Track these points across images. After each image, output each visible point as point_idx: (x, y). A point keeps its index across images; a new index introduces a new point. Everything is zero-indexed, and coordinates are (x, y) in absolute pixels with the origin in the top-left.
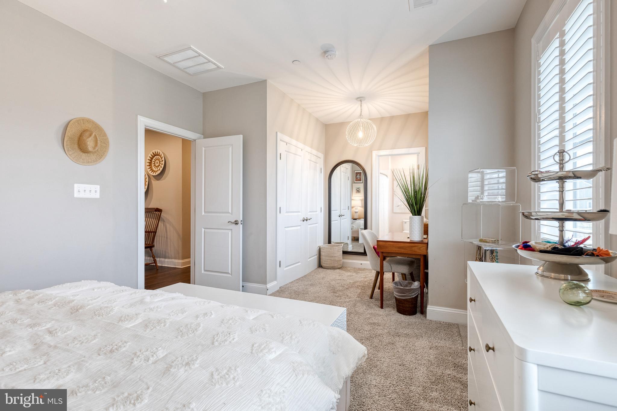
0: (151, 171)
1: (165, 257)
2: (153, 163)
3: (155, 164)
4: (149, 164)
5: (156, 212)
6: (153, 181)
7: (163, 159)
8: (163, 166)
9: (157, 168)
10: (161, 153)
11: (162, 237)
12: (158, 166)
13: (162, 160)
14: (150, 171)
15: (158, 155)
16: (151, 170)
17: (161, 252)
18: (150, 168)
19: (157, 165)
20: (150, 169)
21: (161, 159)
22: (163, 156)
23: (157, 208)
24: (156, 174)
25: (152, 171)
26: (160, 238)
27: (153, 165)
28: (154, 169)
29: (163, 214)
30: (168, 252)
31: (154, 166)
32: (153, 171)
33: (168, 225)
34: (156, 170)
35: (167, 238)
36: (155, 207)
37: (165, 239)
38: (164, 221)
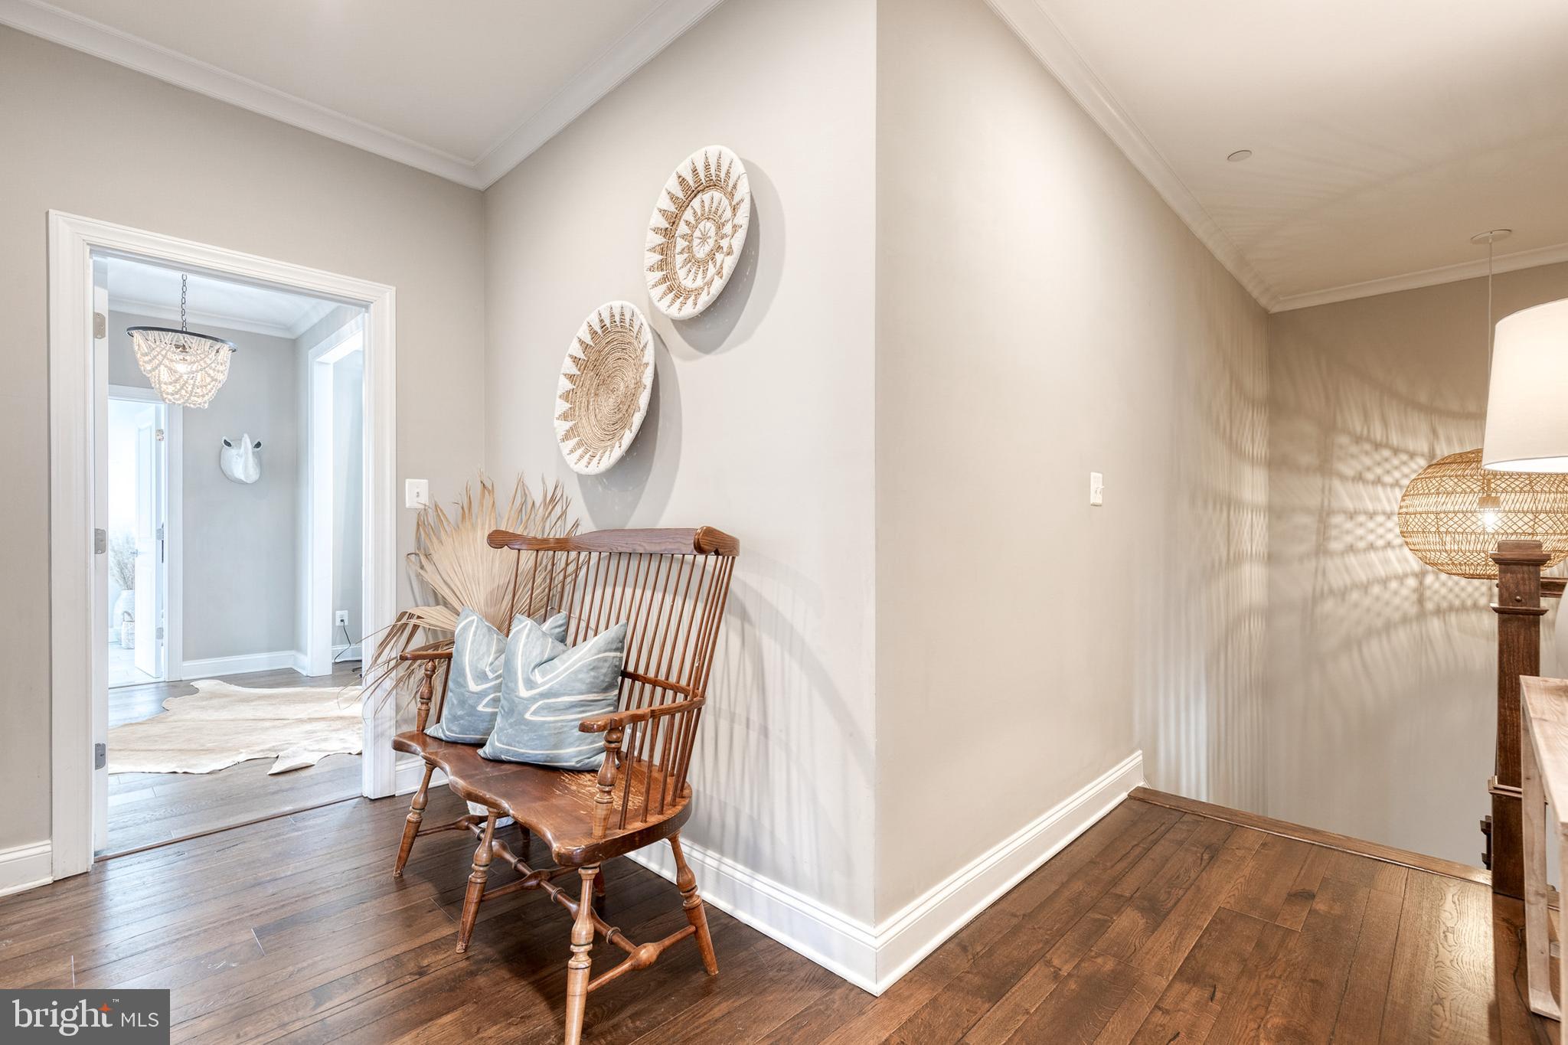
0: (671, 295)
1: (754, 861)
2: (681, 244)
3: (689, 248)
4: (658, 257)
5: (701, 558)
6: (677, 362)
7: (744, 211)
8: (729, 263)
9: (705, 272)
10: (738, 169)
11: (732, 721)
12: (711, 256)
13: (736, 221)
14: (665, 294)
15: (713, 184)
16: (670, 289)
17: (730, 820)
18: (665, 279)
19: (701, 252)
20: (664, 287)
21: (728, 213)
22: (743, 191)
23: (709, 532)
24: (700, 307)
25: (677, 297)
26: (724, 725)
27: (679, 259)
28: (688, 283)
29: (742, 574)
30: (772, 833)
31: (687, 261)
32: (678, 293)
33: (771, 650)
34: (699, 282)
35: (765, 731)
36: (697, 521)
37: (754, 736)
38: (744, 616)
